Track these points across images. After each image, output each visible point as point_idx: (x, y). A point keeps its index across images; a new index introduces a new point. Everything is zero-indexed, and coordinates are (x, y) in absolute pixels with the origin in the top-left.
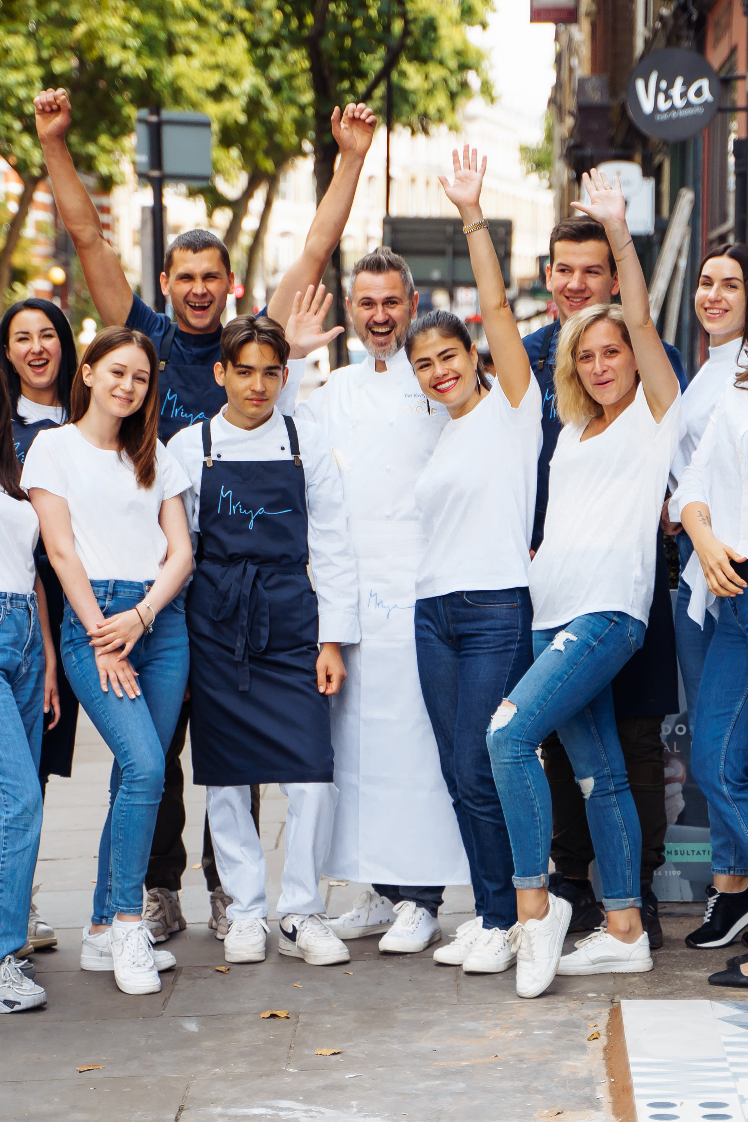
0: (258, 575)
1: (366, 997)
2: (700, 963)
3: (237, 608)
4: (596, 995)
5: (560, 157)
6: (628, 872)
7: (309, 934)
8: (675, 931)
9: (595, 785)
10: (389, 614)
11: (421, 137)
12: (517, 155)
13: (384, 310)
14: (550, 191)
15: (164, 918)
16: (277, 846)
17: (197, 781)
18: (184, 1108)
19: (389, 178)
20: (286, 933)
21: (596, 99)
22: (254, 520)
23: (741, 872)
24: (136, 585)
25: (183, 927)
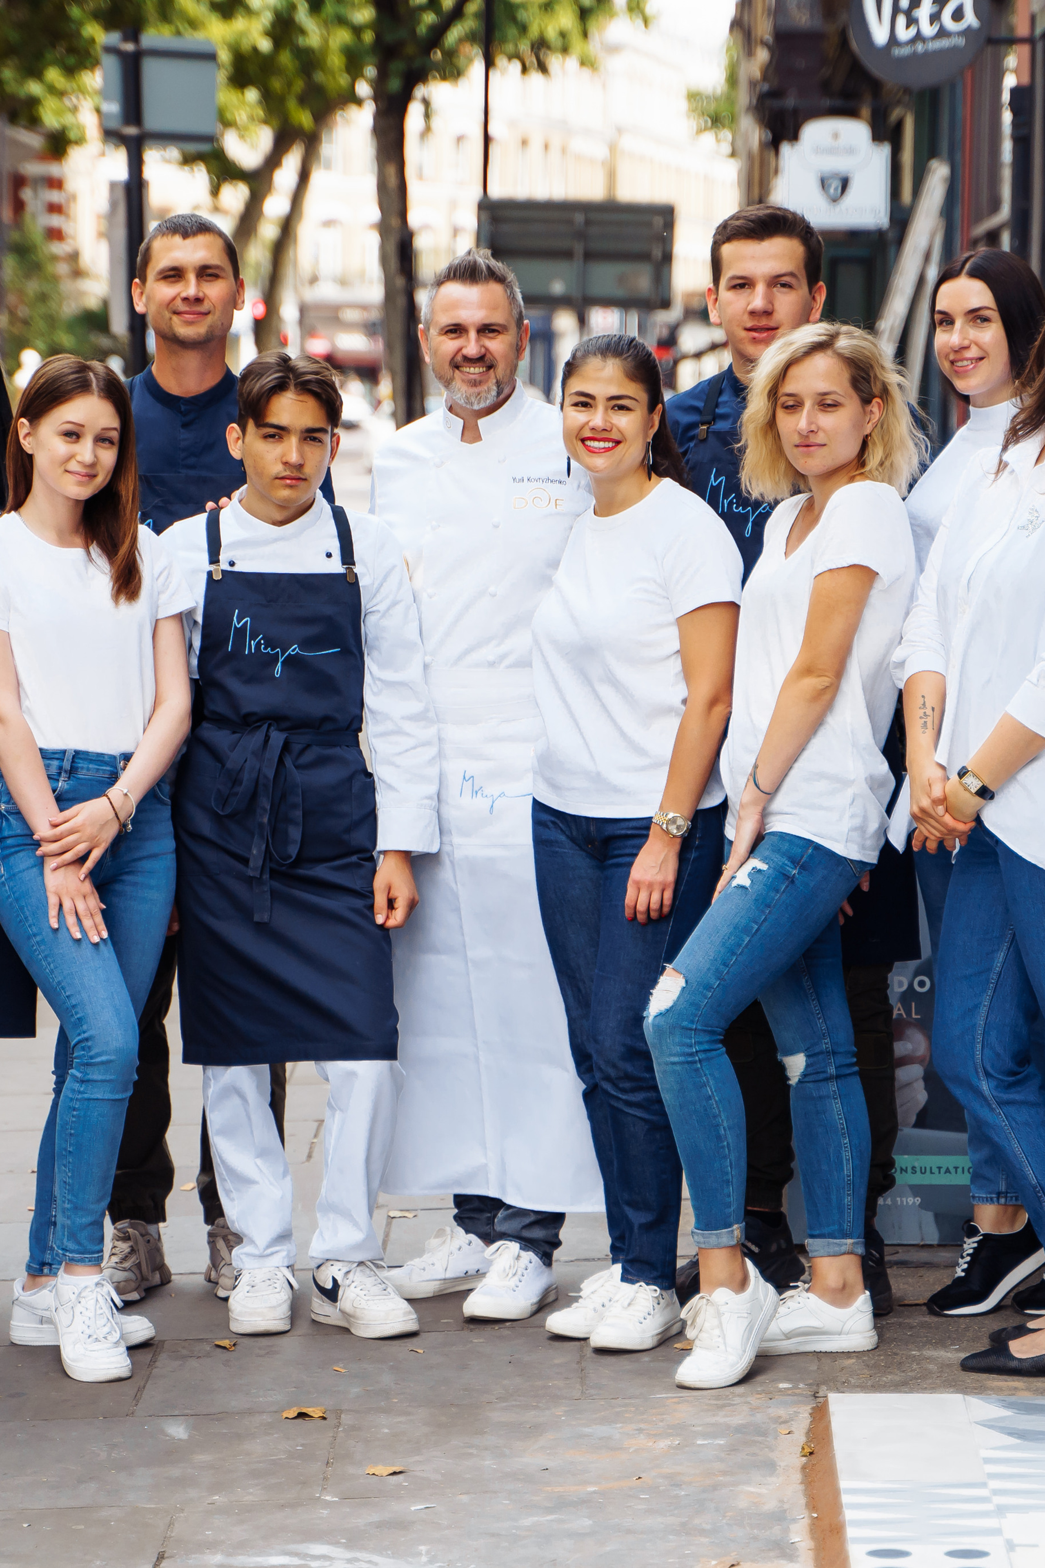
0: (286, 747)
1: (443, 1388)
2: (949, 1337)
3: (254, 797)
4: (791, 1386)
5: (749, 109)
6: (847, 1200)
7: (358, 1290)
8: (911, 1289)
9: (807, 1066)
10: (492, 806)
11: (536, 77)
12: (683, 105)
13: (478, 340)
14: (732, 161)
15: (138, 1265)
16: (310, 1156)
17: (189, 1058)
18: (166, 1555)
19: (487, 139)
20: (322, 1290)
21: (803, 20)
22: (283, 663)
23: (1017, 1199)
24: (106, 759)
25: (166, 1279)
